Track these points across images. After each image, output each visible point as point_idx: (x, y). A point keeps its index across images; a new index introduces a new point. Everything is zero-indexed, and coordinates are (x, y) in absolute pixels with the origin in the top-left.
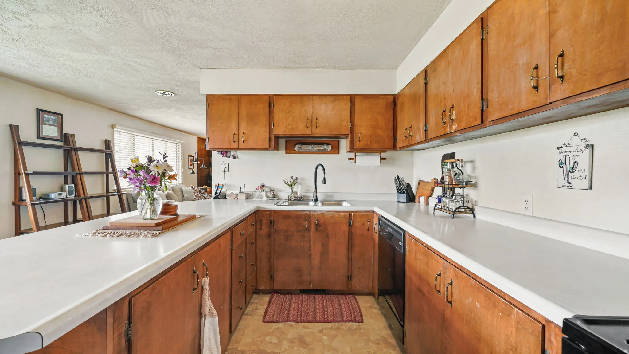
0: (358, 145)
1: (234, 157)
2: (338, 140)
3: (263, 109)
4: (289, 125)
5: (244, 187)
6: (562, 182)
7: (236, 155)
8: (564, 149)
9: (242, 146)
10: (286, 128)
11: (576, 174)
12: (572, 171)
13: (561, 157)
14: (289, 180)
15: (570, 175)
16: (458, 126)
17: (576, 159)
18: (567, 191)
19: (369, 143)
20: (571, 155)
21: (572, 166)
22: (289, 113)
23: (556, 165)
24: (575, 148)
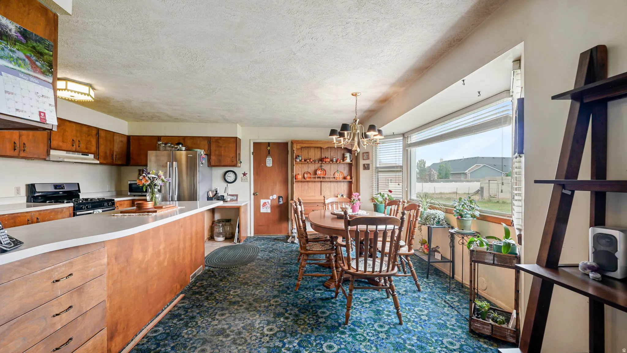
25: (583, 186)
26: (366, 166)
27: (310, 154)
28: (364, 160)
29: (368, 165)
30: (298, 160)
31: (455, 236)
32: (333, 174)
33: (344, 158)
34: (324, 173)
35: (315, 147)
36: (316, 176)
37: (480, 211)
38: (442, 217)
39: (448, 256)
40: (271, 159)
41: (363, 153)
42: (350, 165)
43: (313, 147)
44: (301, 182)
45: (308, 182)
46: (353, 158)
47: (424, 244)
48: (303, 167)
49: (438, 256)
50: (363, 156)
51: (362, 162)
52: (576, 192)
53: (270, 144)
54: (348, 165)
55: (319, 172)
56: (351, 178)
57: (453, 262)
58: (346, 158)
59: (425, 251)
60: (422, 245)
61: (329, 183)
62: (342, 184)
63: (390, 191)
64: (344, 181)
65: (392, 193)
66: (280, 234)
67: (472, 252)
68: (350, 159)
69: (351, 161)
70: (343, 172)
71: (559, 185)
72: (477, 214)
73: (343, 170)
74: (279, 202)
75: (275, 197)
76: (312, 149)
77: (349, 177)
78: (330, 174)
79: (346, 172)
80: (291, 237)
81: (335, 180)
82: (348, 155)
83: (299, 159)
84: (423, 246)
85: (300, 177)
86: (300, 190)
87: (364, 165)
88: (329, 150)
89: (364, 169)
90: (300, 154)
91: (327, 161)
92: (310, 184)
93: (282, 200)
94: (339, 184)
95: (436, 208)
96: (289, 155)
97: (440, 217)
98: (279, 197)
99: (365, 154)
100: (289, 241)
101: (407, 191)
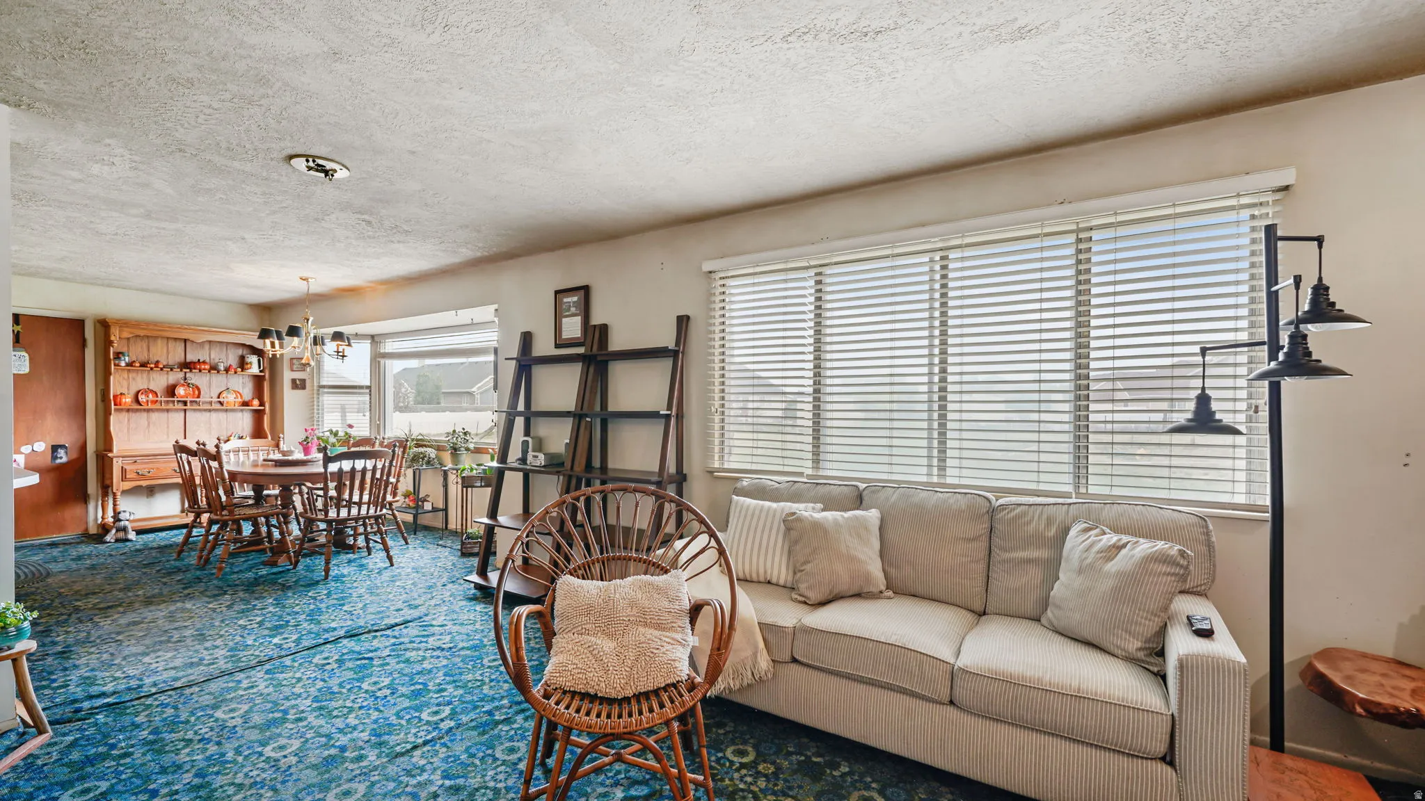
25: (520, 414)
26: (298, 382)
27: (153, 349)
28: (293, 371)
29: (303, 381)
30: (123, 364)
31: (449, 473)
32: (217, 395)
33: (243, 364)
34: (194, 392)
35: (168, 338)
36: (176, 399)
37: (475, 443)
38: (433, 456)
39: (441, 505)
40: (26, 355)
41: (292, 359)
42: (258, 380)
43: (163, 338)
44: (128, 410)
45: (148, 411)
46: (265, 365)
47: (409, 496)
48: (134, 379)
49: (428, 506)
50: (292, 364)
51: (288, 376)
52: (517, 418)
53: (21, 319)
54: (251, 378)
55: (181, 391)
56: (262, 404)
57: (446, 510)
58: (249, 366)
59: (411, 504)
60: (405, 498)
61: (208, 414)
62: (240, 414)
63: (351, 426)
64: (242, 410)
65: (354, 429)
66: (59, 533)
67: (463, 478)
68: (260, 367)
69: (261, 371)
70: (241, 392)
71: (509, 414)
72: (471, 446)
73: (242, 386)
74: (54, 458)
75: (40, 447)
76: (159, 341)
77: (256, 402)
78: (208, 394)
79: (247, 392)
80: (114, 531)
81: (224, 407)
82: (253, 359)
83: (125, 360)
84: (407, 500)
85: (128, 400)
86: (126, 431)
87: (294, 381)
88: (207, 346)
89: (293, 388)
90: (124, 350)
91: (204, 369)
92: (154, 416)
93: (66, 453)
94: (230, 415)
95: (426, 446)
96: (87, 351)
97: (431, 455)
98: (55, 448)
99: (295, 361)
100: (108, 538)
101: (379, 426)
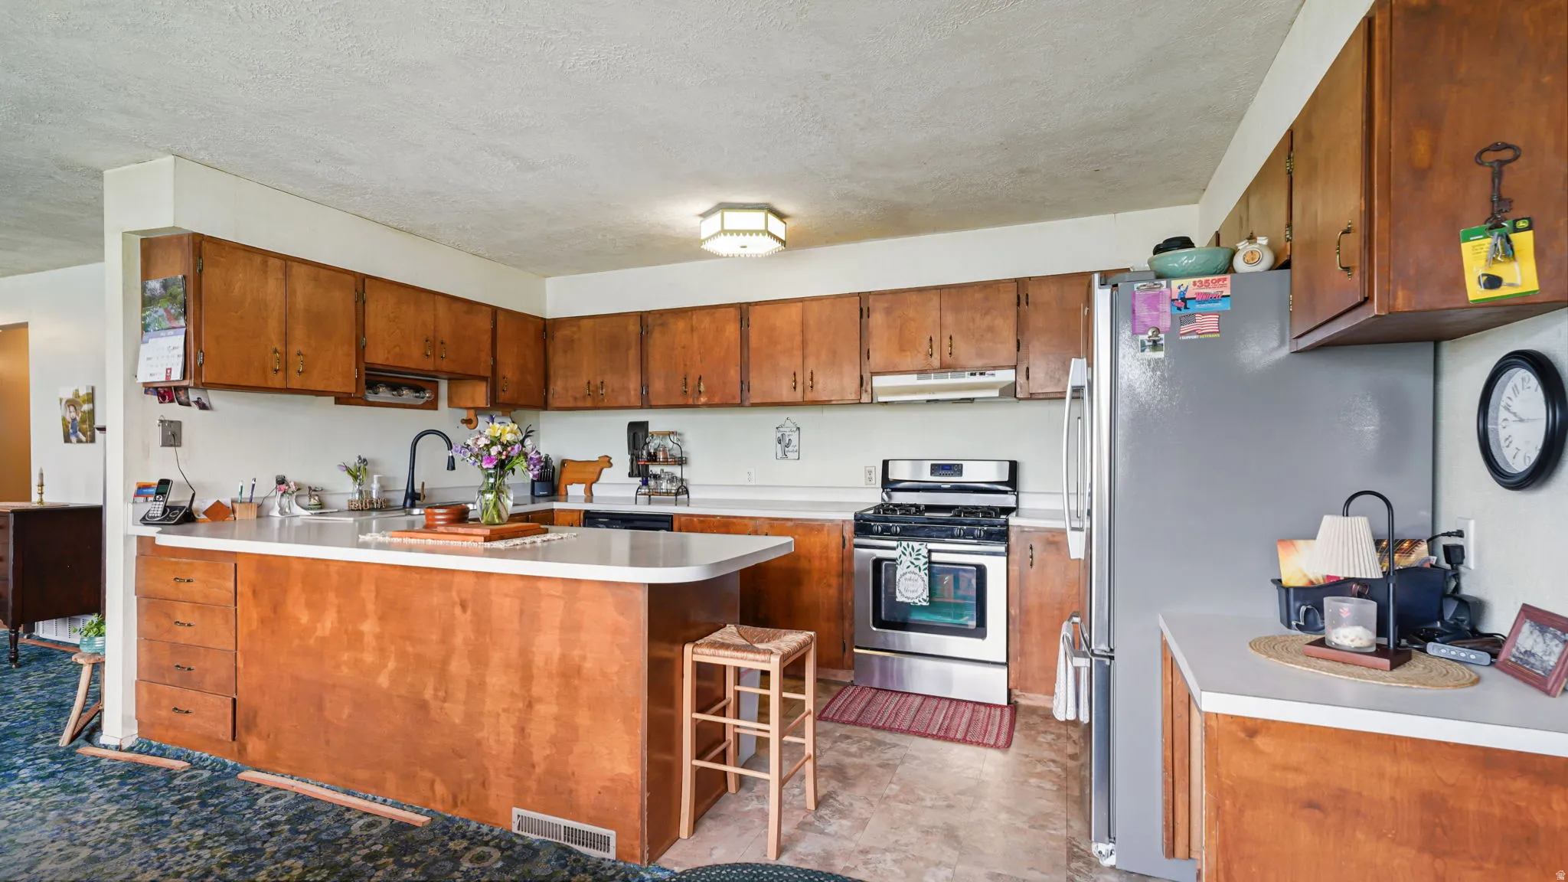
0: (503, 397)
1: (203, 407)
2: (437, 382)
3: (341, 301)
4: (395, 347)
5: (254, 485)
6: (780, 455)
7: (204, 400)
8: (781, 429)
9: (295, 382)
10: (389, 352)
11: (790, 448)
12: (787, 446)
13: (779, 435)
14: (352, 461)
15: (786, 449)
16: (709, 399)
17: (790, 437)
18: (784, 462)
19: (516, 396)
20: (786, 434)
21: (787, 442)
22: (394, 321)
23: (775, 441)
24: (789, 429)
